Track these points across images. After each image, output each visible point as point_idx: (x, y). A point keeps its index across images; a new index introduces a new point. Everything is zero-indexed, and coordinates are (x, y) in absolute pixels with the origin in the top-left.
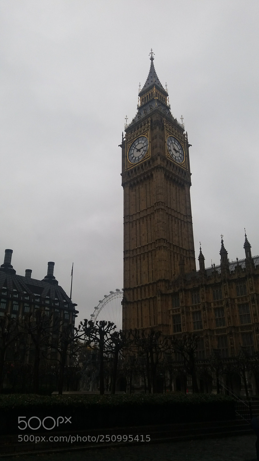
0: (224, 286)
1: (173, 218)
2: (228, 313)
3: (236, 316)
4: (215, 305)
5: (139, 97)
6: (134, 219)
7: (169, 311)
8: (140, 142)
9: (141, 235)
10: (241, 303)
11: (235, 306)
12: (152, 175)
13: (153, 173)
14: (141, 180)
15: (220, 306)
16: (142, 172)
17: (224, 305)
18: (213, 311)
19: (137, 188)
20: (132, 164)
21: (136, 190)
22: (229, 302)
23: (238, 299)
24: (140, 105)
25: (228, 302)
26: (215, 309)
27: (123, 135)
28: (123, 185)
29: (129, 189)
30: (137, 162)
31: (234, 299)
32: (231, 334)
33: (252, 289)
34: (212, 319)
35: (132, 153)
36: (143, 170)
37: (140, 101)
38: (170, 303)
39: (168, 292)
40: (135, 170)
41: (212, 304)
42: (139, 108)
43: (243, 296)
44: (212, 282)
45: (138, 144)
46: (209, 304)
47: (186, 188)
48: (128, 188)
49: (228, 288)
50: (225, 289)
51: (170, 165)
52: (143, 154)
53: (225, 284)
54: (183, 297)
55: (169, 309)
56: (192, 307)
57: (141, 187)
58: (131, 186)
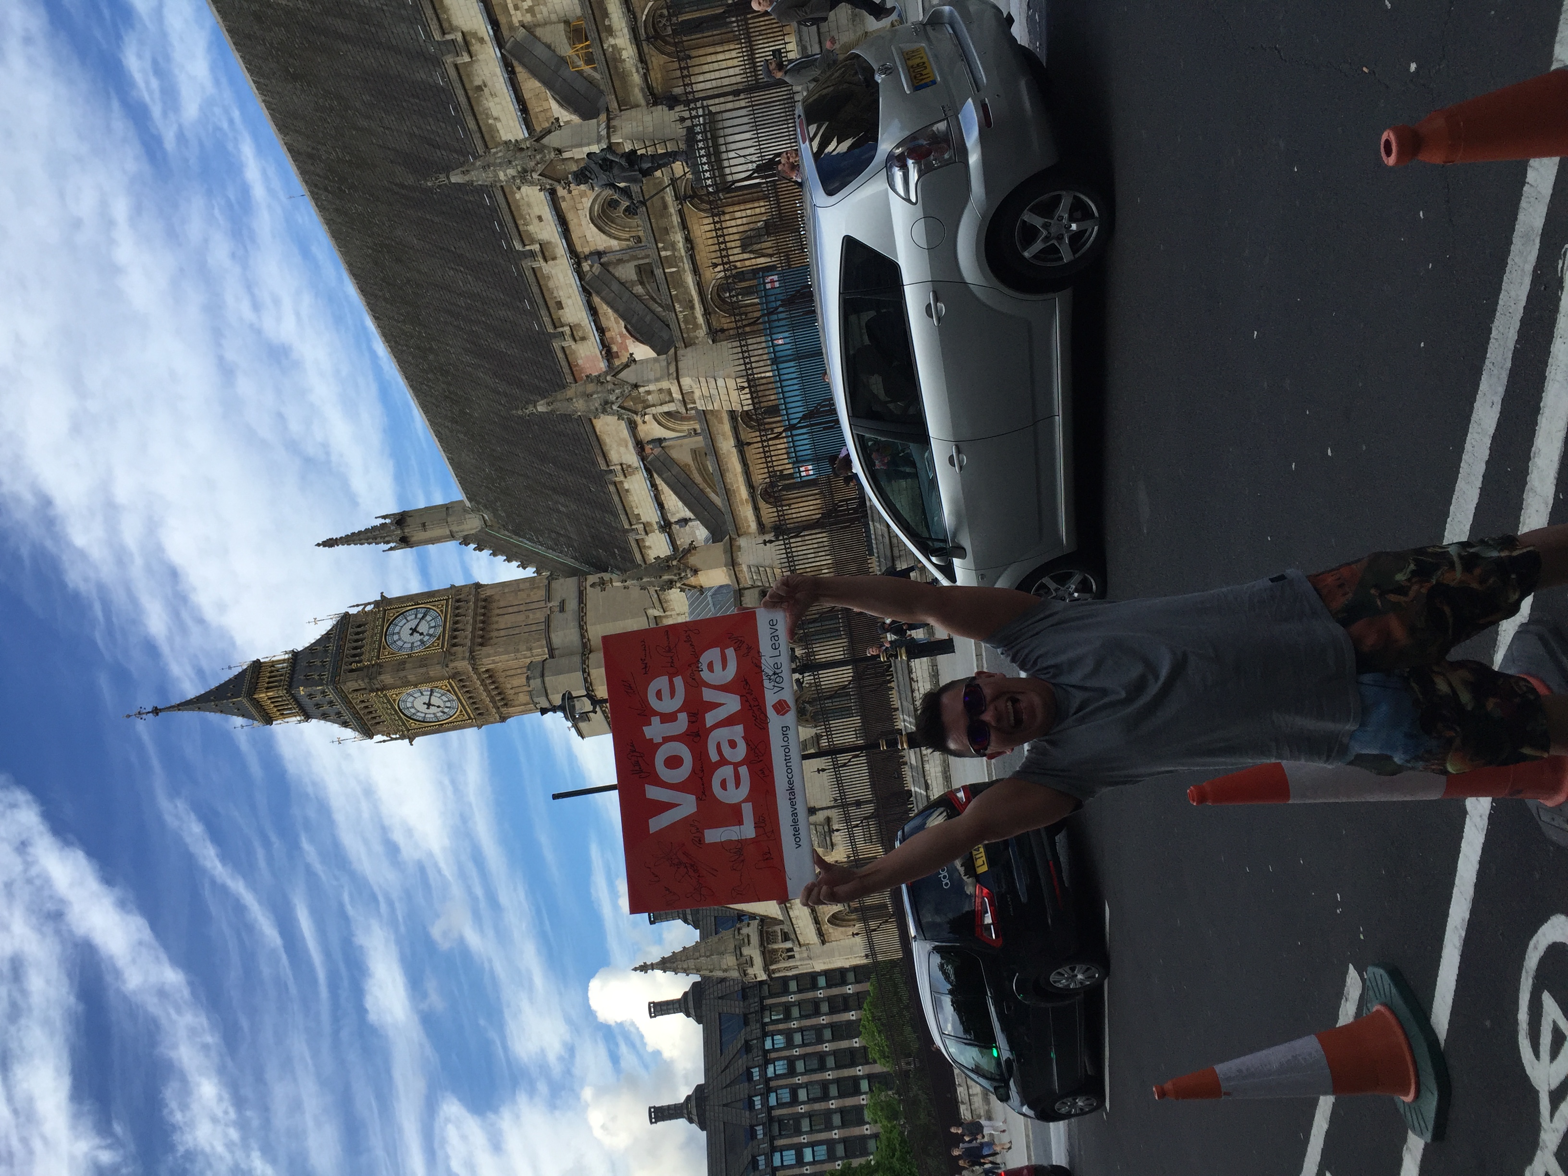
5: (274, 723)
8: (409, 705)
12: (487, 671)
13: (483, 670)
14: (497, 688)
16: (481, 690)
19: (512, 692)
20: (461, 711)
21: (515, 694)
24: (298, 718)
27: (384, 741)
28: (503, 719)
29: (514, 707)
30: (456, 704)
35: (432, 716)
36: (474, 688)
37: (286, 720)
40: (474, 703)
42: (308, 717)
45: (413, 707)
47: (489, 593)
48: (510, 709)
51: (455, 637)
52: (439, 695)
57: (509, 686)
58: (506, 705)
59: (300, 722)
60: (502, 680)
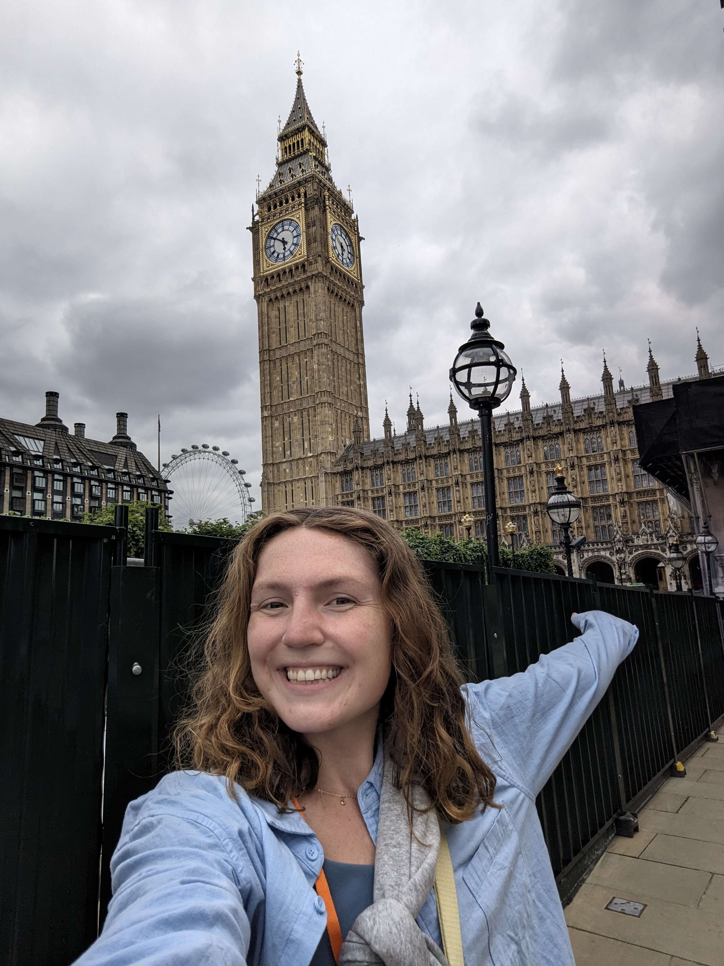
0: (420, 464)
1: (340, 358)
2: (424, 499)
3: (433, 503)
4: (405, 488)
6: (278, 356)
7: (337, 495)
8: (286, 227)
9: (290, 383)
10: (440, 485)
11: (432, 490)
12: (308, 287)
13: (310, 284)
14: (289, 294)
15: (412, 490)
16: (291, 281)
17: (417, 488)
18: (402, 496)
19: (282, 305)
20: (272, 265)
21: (279, 308)
22: (425, 486)
23: (437, 481)
24: (280, 158)
25: (423, 486)
26: (405, 494)
27: (253, 210)
28: (257, 297)
29: (267, 306)
30: (281, 262)
31: (431, 481)
32: (426, 525)
33: (456, 468)
34: (400, 507)
35: (272, 244)
36: (292, 276)
37: (280, 151)
38: (338, 485)
39: (336, 470)
40: (279, 275)
41: (401, 487)
42: (280, 165)
43: (443, 477)
44: (402, 457)
45: (283, 231)
46: (396, 486)
47: (357, 310)
48: (266, 303)
49: (424, 466)
50: (420, 468)
51: (336, 272)
52: (291, 249)
53: (421, 461)
54: (359, 478)
55: (337, 493)
56: (372, 491)
57: (287, 304)
58: (271, 300)
59: (277, 159)
60: (294, 299)
